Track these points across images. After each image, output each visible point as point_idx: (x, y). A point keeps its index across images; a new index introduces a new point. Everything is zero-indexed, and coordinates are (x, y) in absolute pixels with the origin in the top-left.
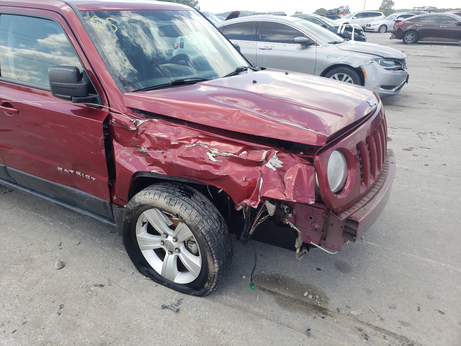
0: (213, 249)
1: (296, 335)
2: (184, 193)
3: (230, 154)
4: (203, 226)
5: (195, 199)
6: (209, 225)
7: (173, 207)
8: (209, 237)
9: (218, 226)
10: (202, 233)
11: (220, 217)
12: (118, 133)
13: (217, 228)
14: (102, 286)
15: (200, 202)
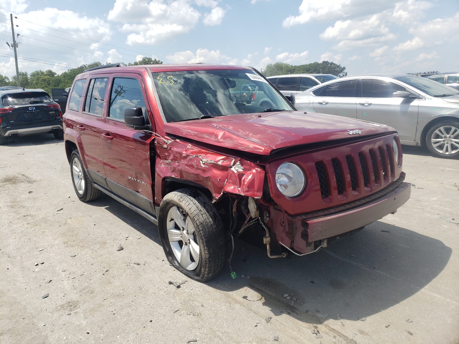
0: (204, 237)
1: (257, 319)
2: (192, 194)
3: (212, 161)
4: (199, 218)
5: (199, 199)
6: (203, 218)
7: (181, 203)
8: (202, 227)
9: (212, 221)
10: (197, 223)
11: (216, 216)
12: (159, 150)
13: (210, 222)
14: (138, 264)
15: (202, 202)
